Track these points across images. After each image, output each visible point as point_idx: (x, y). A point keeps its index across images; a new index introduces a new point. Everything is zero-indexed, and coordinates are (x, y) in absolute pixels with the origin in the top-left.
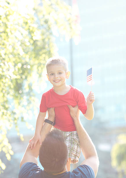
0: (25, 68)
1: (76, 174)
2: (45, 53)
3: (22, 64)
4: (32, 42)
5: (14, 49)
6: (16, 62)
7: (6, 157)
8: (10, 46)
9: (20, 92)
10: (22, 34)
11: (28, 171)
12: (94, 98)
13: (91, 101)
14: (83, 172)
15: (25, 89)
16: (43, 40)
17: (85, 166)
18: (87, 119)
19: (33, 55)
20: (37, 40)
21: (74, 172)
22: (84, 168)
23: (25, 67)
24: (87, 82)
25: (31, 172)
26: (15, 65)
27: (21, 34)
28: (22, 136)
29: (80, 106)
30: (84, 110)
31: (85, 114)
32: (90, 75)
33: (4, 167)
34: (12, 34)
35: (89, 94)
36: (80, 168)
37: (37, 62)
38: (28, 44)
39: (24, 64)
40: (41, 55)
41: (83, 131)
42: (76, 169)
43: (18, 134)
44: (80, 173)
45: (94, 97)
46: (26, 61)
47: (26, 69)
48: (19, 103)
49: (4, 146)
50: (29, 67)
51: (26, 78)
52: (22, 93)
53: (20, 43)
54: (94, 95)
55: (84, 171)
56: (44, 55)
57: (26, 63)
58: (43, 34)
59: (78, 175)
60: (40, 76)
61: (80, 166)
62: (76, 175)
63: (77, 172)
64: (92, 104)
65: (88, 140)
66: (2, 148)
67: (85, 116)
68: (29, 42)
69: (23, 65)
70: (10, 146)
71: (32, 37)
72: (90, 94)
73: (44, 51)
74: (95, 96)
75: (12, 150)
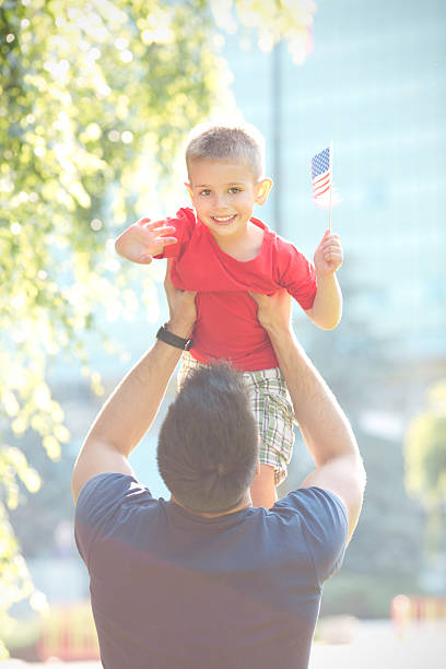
0: (114, 143)
1: (285, 518)
2: (186, 91)
3: (102, 129)
4: (140, 50)
5: (75, 72)
6: (83, 120)
7: (44, 450)
8: (62, 61)
9: (96, 224)
10: (105, 22)
11: (112, 502)
12: (338, 251)
13: (330, 262)
14: (311, 511)
15: (112, 215)
16: (181, 43)
17: (315, 489)
18: (319, 327)
19: (146, 97)
20: (157, 41)
21: (277, 508)
22: (312, 497)
23: (113, 136)
24: (315, 197)
25: (124, 507)
26: (80, 130)
27: (100, 20)
28: (96, 379)
29: (294, 283)
30: (307, 297)
31: (309, 311)
32: (323, 175)
33: (33, 482)
34: (68, 20)
35: (320, 240)
36: (301, 498)
37: (155, 121)
38: (126, 57)
39: (111, 127)
40: (169, 98)
41: (307, 367)
42: (285, 500)
43: (85, 372)
44: (298, 516)
45: (341, 248)
46: (117, 119)
47: (120, 145)
48: (92, 265)
49: (37, 412)
50: (127, 138)
51: (118, 175)
52: (102, 229)
53: (97, 53)
54: (338, 241)
55: (312, 508)
56: (181, 99)
57: (119, 125)
58: (180, 23)
59: (291, 521)
60: (166, 171)
61: (301, 490)
62: (283, 520)
63: (289, 511)
64: (335, 274)
65: (325, 399)
66: (31, 417)
67: (311, 316)
68: (130, 49)
69: (105, 132)
70: (57, 412)
71: (140, 31)
72: (325, 240)
73: (183, 82)
74: (344, 246)
75: (64, 424)
